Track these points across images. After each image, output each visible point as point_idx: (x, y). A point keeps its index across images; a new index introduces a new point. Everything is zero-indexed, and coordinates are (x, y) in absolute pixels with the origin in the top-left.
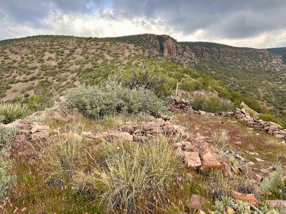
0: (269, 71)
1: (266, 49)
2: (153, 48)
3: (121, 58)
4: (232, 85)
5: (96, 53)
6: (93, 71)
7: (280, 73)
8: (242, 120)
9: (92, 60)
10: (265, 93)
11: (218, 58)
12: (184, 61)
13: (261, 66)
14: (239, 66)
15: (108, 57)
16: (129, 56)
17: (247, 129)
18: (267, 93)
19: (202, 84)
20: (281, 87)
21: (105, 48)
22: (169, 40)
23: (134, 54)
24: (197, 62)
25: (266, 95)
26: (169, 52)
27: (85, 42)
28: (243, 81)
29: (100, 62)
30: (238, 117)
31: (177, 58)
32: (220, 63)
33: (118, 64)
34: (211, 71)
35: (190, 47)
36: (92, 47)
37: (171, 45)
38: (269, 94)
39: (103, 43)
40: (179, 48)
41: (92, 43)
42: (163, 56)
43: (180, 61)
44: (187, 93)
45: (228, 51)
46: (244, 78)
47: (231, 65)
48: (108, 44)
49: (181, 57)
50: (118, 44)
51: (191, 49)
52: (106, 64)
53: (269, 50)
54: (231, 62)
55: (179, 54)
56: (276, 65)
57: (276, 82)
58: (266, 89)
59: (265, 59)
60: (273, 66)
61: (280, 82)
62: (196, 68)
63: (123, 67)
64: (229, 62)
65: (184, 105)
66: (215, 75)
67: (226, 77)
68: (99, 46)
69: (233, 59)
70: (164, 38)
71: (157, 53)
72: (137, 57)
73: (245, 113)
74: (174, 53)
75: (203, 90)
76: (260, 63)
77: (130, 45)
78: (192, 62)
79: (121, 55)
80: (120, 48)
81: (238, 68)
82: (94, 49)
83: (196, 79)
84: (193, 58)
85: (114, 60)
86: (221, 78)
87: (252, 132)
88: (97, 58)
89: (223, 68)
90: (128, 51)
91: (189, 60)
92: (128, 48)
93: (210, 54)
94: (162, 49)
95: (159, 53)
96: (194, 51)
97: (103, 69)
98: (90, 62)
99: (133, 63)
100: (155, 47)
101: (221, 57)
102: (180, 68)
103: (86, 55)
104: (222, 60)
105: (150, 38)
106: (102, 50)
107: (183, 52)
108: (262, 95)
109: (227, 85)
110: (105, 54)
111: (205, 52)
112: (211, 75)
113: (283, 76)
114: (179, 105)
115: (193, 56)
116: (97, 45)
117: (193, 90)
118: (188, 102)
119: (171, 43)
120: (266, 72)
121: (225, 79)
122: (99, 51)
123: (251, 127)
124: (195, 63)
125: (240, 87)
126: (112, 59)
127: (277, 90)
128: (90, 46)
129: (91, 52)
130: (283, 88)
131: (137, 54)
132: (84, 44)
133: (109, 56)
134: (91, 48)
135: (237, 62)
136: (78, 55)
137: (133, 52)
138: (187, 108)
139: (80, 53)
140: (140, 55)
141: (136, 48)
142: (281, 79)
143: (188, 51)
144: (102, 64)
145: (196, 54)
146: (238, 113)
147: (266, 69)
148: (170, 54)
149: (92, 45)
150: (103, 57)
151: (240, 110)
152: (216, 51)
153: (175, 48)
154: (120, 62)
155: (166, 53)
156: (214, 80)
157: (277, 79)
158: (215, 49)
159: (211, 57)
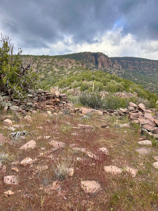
2: (90, 62)
3: (66, 70)
4: (150, 89)
5: (47, 67)
6: (45, 80)
9: (44, 72)
11: (140, 69)
12: (114, 71)
14: (155, 74)
15: (56, 70)
16: (71, 68)
19: (123, 87)
21: (54, 63)
22: (102, 56)
23: (76, 67)
26: (102, 65)
27: (39, 59)
29: (49, 73)
31: (108, 69)
32: (141, 72)
33: (63, 74)
35: (118, 61)
36: (45, 62)
37: (104, 60)
39: (52, 59)
40: (110, 62)
41: (44, 59)
42: (98, 68)
43: (111, 71)
45: (147, 63)
48: (56, 60)
49: (111, 68)
50: (64, 59)
52: (54, 75)
54: (150, 72)
55: (110, 66)
62: (123, 76)
63: (67, 76)
64: (148, 71)
66: (137, 81)
68: (49, 62)
69: (151, 69)
70: (98, 55)
71: (93, 66)
72: (77, 69)
74: (106, 65)
75: (125, 91)
77: (72, 60)
78: (120, 72)
79: (65, 67)
80: (65, 63)
82: (46, 63)
84: (121, 69)
85: (60, 71)
88: (48, 70)
89: (143, 76)
90: (70, 64)
92: (70, 62)
93: (134, 66)
94: (97, 63)
96: (121, 64)
97: (52, 78)
98: (43, 74)
99: (74, 73)
100: (92, 61)
101: (142, 68)
103: (40, 68)
104: (143, 70)
105: (88, 55)
106: (51, 64)
107: (113, 64)
110: (54, 67)
111: (129, 65)
115: (121, 67)
116: (48, 60)
119: (103, 58)
121: (145, 84)
124: (122, 73)
125: (157, 90)
128: (43, 61)
129: (43, 66)
131: (78, 66)
134: (43, 63)
135: (154, 71)
136: (34, 69)
137: (74, 65)
139: (35, 67)
140: (80, 67)
141: (77, 62)
143: (117, 64)
145: (123, 66)
150: (52, 69)
152: (137, 64)
153: (107, 62)
154: (65, 73)
155: (100, 66)
156: (134, 84)
158: (137, 62)
159: (134, 68)
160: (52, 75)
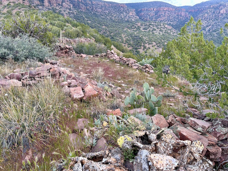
0: (128, 21)
1: (125, 4)
4: (104, 32)
7: (134, 23)
8: (112, 59)
10: (126, 38)
11: (92, 10)
13: (122, 17)
16: (8, 5)
17: (116, 65)
19: (81, 32)
20: (135, 33)
24: (75, 13)
25: (127, 39)
26: (49, 2)
28: (111, 29)
30: (109, 57)
31: (57, 8)
32: (94, 14)
34: (88, 20)
38: (129, 39)
42: (44, 6)
43: (60, 11)
44: (70, 40)
45: (99, 3)
46: (112, 27)
47: (102, 15)
49: (61, 7)
53: (126, 4)
54: (102, 14)
55: (59, 4)
56: (132, 17)
57: (133, 30)
58: (127, 35)
59: (125, 12)
60: (130, 17)
61: (135, 29)
62: (75, 18)
63: (4, 16)
64: (100, 13)
65: (68, 50)
66: (91, 24)
67: (99, 25)
69: (103, 11)
71: (37, 3)
73: (114, 53)
74: (54, 3)
75: (83, 37)
76: (122, 14)
78: (71, 13)
81: (107, 18)
83: (76, 27)
84: (72, 9)
86: (96, 27)
87: (119, 66)
91: (68, 11)
93: (86, 6)
95: (39, 2)
96: (72, 2)
101: (94, 8)
102: (61, 18)
104: (95, 12)
108: (125, 39)
109: (101, 32)
111: (81, 4)
112: (88, 24)
113: (137, 25)
114: (63, 51)
115: (72, 7)
117: (75, 37)
118: (71, 48)
120: (126, 21)
121: (99, 27)
123: (118, 63)
124: (74, 13)
125: (110, 34)
127: (133, 35)
130: (137, 34)
135: (106, 13)
138: (71, 52)
140: (20, 3)
142: (135, 27)
143: (67, 3)
145: (74, 5)
146: (109, 54)
147: (126, 20)
148: (50, 4)
151: (110, 51)
152: (89, 4)
156: (91, 28)
157: (133, 27)
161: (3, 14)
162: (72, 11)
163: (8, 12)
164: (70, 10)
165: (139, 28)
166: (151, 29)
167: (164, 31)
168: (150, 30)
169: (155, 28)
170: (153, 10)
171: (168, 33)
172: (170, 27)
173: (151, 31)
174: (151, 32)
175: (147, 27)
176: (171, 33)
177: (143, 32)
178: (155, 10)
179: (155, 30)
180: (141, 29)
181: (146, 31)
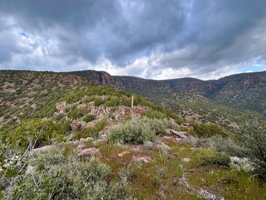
0: (165, 93)
2: (95, 79)
3: (72, 86)
5: (51, 82)
6: (48, 95)
7: (171, 94)
9: (47, 87)
10: (165, 105)
11: (137, 85)
12: (116, 87)
13: (160, 90)
14: (149, 90)
16: (77, 84)
18: (166, 105)
20: (173, 101)
21: (58, 79)
22: (106, 74)
23: (82, 82)
24: (124, 88)
26: (106, 82)
27: (41, 74)
28: (152, 99)
29: (54, 89)
31: (112, 85)
32: (137, 89)
33: (69, 90)
35: (119, 79)
36: (48, 78)
37: (107, 77)
39: (57, 75)
40: (112, 79)
41: (48, 75)
42: (102, 84)
43: (113, 87)
44: (129, 108)
45: (142, 81)
46: (153, 97)
47: (145, 89)
48: (61, 76)
49: (114, 85)
50: (69, 75)
51: (120, 80)
52: (59, 90)
55: (113, 83)
56: (168, 89)
58: (165, 103)
59: (162, 86)
60: (166, 90)
61: (172, 99)
64: (143, 88)
68: (53, 77)
69: (145, 86)
70: (102, 73)
71: (98, 83)
72: (83, 84)
74: (109, 82)
76: (160, 88)
77: (78, 77)
79: (71, 83)
80: (70, 79)
82: (50, 79)
84: (122, 86)
85: (65, 87)
88: (52, 86)
89: (140, 91)
90: (76, 80)
91: (119, 87)
92: (76, 78)
93: (132, 83)
94: (101, 80)
96: (122, 81)
97: (56, 93)
98: (46, 89)
99: (81, 89)
100: (96, 78)
103: (43, 83)
104: (139, 87)
105: (92, 73)
106: (56, 80)
107: (115, 82)
110: (58, 83)
111: (128, 82)
113: (173, 95)
115: (122, 84)
116: (52, 76)
119: (107, 76)
120: (163, 93)
122: (54, 81)
126: (64, 86)
127: (171, 103)
128: (46, 77)
129: (47, 81)
131: (84, 82)
132: (41, 76)
133: (62, 84)
134: (46, 78)
135: (147, 87)
136: (35, 84)
137: (80, 81)
139: (37, 82)
140: (86, 83)
141: (82, 78)
142: (172, 97)
143: (118, 81)
144: (56, 90)
148: (107, 83)
149: (47, 77)
150: (56, 85)
152: (135, 82)
153: (110, 80)
154: (71, 88)
155: (104, 82)
157: (170, 97)
158: (134, 80)
159: (132, 85)
160: (57, 90)
161: (73, 90)
162: (122, 87)
163: (76, 89)
164: (121, 86)
165: (175, 97)
166: (186, 98)
167: (197, 100)
168: (184, 99)
169: (189, 97)
170: (185, 84)
171: (201, 101)
172: (202, 97)
173: (186, 99)
174: (186, 101)
175: (182, 97)
176: (204, 101)
177: (179, 100)
178: (186, 83)
179: (189, 99)
180: (177, 98)
181: (181, 99)
